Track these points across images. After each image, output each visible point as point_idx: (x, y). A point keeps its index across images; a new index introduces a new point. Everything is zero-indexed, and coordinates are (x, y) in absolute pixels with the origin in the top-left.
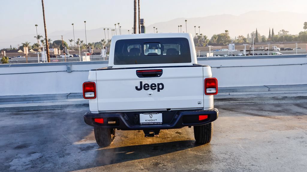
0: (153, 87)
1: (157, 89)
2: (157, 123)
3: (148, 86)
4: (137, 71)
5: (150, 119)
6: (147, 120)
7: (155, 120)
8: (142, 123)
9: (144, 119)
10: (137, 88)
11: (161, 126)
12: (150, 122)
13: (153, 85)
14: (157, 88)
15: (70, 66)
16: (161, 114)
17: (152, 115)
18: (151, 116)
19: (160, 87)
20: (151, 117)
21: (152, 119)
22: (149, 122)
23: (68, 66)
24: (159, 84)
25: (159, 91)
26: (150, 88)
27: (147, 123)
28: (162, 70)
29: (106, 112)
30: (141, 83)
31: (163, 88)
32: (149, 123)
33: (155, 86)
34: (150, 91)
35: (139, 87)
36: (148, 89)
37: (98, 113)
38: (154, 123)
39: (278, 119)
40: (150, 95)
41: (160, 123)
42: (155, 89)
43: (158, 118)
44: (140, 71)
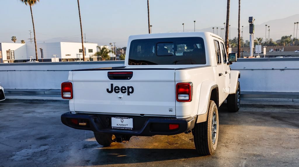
0: (123, 90)
1: (127, 92)
2: (128, 128)
3: (119, 89)
4: (108, 72)
5: (121, 123)
6: (118, 125)
7: (126, 125)
8: (113, 127)
9: (116, 123)
10: (108, 90)
11: (131, 132)
12: (121, 126)
13: (124, 88)
14: (127, 91)
16: (131, 120)
18: (122, 120)
19: (129, 91)
20: (122, 122)
21: (123, 123)
22: (120, 126)
24: (129, 88)
25: (129, 94)
26: (120, 91)
27: (118, 127)
28: (132, 72)
29: (84, 113)
30: (112, 85)
31: (132, 92)
32: (120, 127)
33: (125, 89)
34: (120, 94)
35: (110, 90)
36: (118, 92)
37: (75, 113)
38: (125, 128)
40: (120, 98)
41: (131, 128)
42: (125, 92)
43: (129, 123)
44: (111, 73)
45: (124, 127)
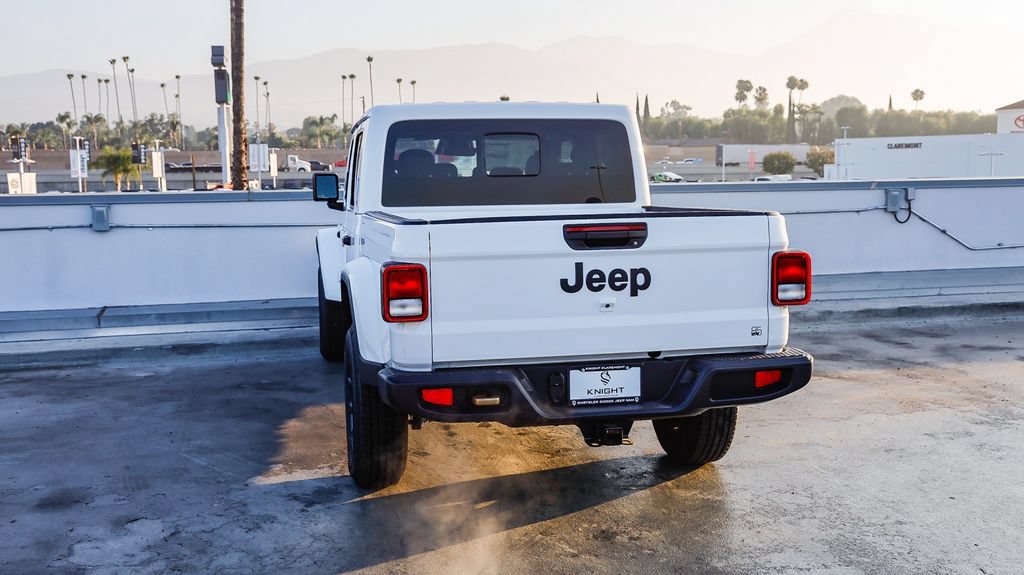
0: (617, 280)
1: (628, 288)
2: (625, 398)
3: (602, 278)
4: (565, 227)
5: (602, 386)
6: (593, 392)
7: (619, 390)
8: (577, 401)
9: (583, 386)
10: (564, 284)
11: (636, 408)
12: (603, 396)
13: (618, 275)
14: (629, 283)
15: (104, 209)
16: (636, 372)
17: (609, 372)
18: (605, 376)
19: (636, 282)
20: (605, 381)
21: (609, 386)
22: (597, 396)
23: (98, 209)
24: (635, 272)
25: (634, 293)
26: (607, 283)
27: (592, 400)
28: (645, 224)
29: (452, 366)
30: (579, 267)
31: (645, 286)
32: (599, 400)
33: (624, 278)
34: (607, 294)
35: (572, 282)
36: (601, 288)
37: (430, 370)
38: (615, 399)
39: (851, 379)
40: (608, 306)
41: (634, 398)
42: (622, 287)
43: (627, 384)
44: (577, 229)
45: (610, 396)
